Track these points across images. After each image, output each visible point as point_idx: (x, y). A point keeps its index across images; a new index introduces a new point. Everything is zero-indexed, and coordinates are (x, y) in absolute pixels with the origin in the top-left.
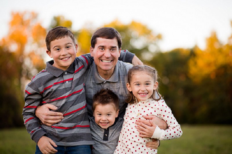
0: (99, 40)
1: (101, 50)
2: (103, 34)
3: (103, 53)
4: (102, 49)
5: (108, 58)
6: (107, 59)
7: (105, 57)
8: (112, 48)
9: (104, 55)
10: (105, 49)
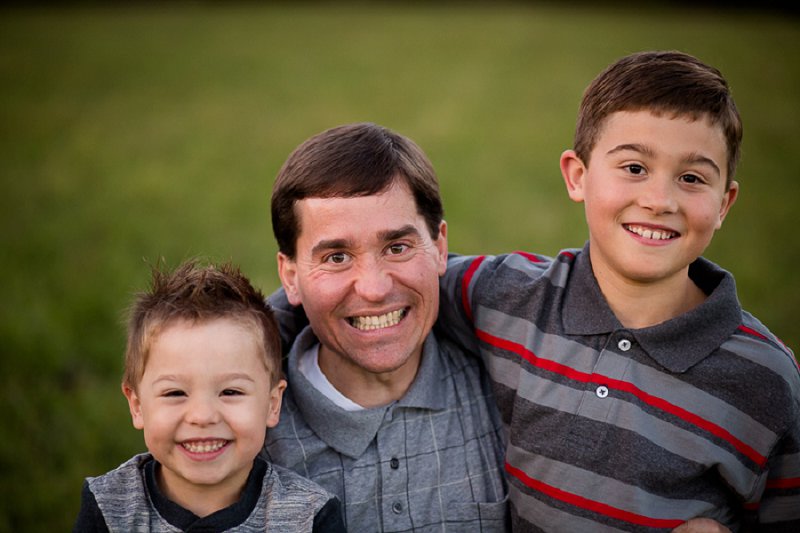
0: (311, 208)
1: (331, 265)
2: (324, 171)
3: (348, 282)
4: (339, 260)
5: (379, 302)
6: (376, 310)
7: (365, 298)
8: (394, 241)
9: (357, 286)
10: (351, 256)
